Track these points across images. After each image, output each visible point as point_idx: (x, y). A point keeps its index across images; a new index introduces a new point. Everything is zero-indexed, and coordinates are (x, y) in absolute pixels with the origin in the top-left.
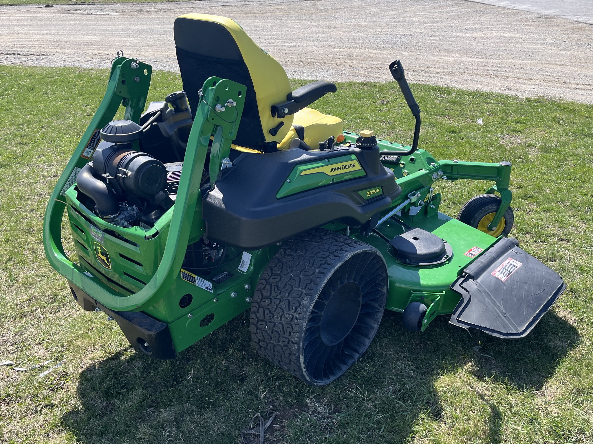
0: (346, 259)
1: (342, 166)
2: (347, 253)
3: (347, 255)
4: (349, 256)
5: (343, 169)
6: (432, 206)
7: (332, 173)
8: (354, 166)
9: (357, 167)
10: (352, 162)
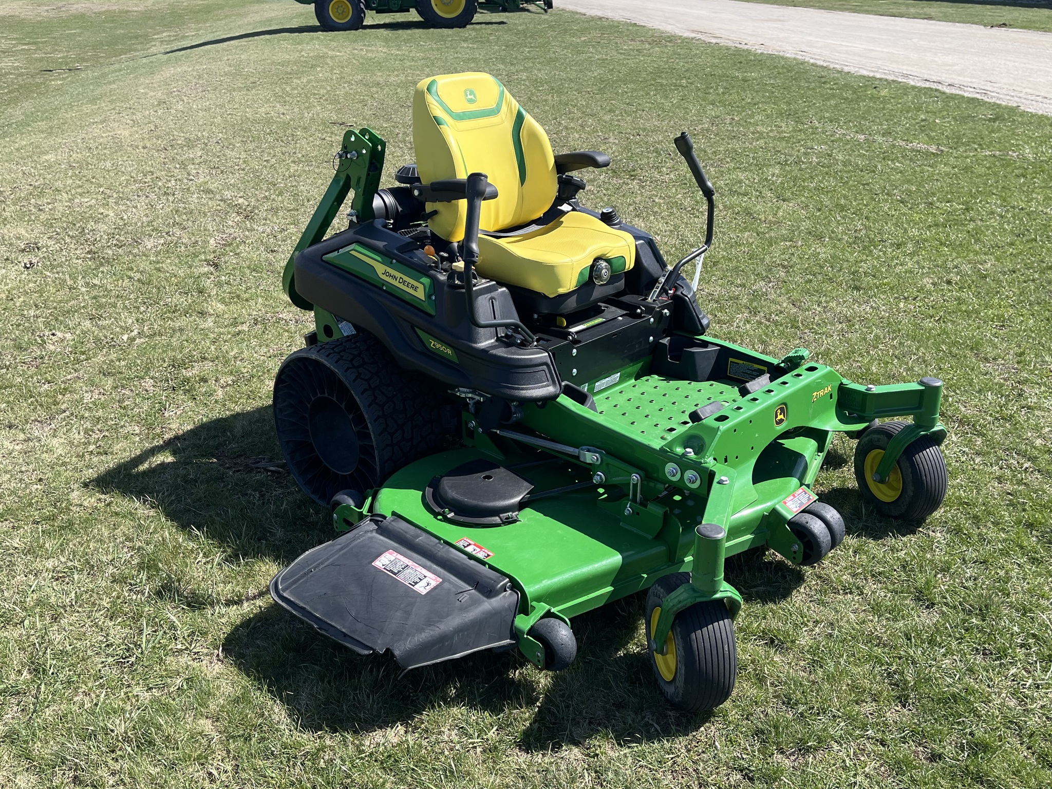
1: (401, 278)
5: (399, 282)
6: (628, 510)
7: (384, 277)
8: (416, 289)
9: (420, 294)
10: (416, 283)
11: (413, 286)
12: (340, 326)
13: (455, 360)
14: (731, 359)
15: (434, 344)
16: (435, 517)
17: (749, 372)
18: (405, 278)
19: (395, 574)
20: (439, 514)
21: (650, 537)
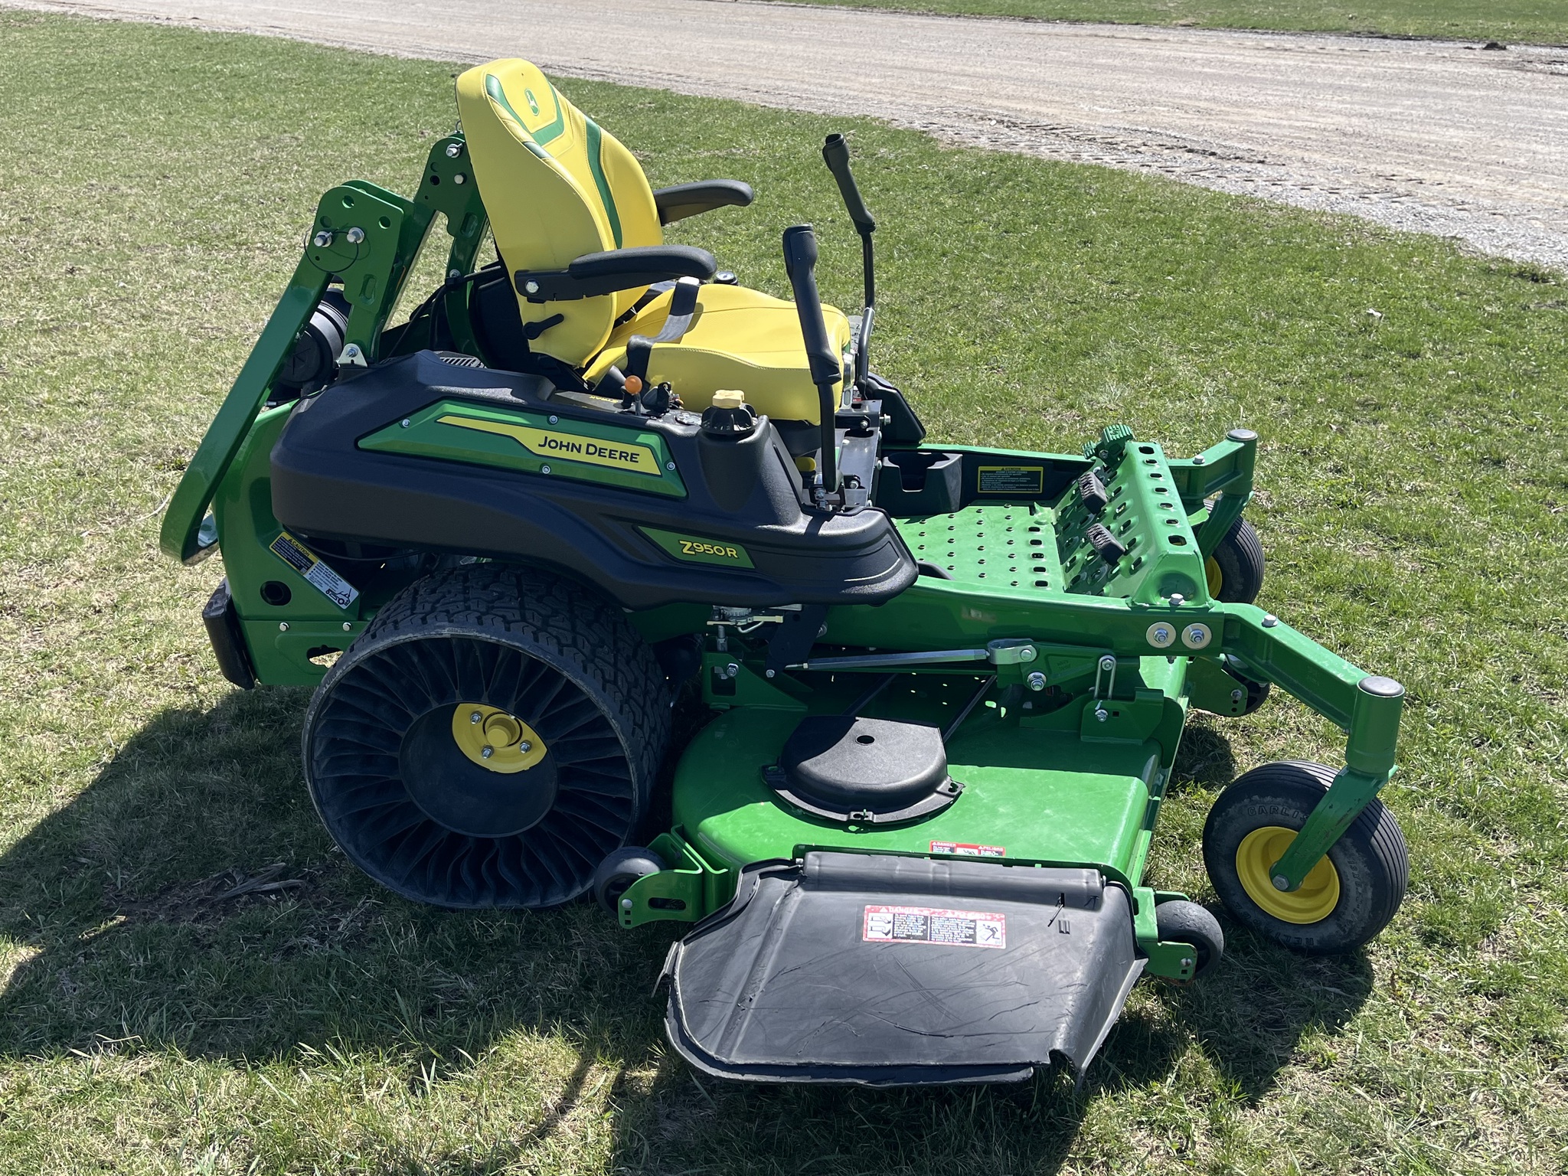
0: (433, 634)
1: (589, 445)
2: (446, 623)
3: (443, 627)
4: (446, 633)
5: (587, 453)
6: (1101, 714)
7: (546, 451)
8: (633, 457)
9: (647, 464)
10: (630, 449)
11: (623, 455)
12: (307, 576)
13: (748, 563)
14: (981, 468)
15: (690, 547)
16: (847, 830)
17: (1013, 480)
18: (600, 443)
19: (924, 938)
20: (850, 822)
21: (1140, 742)
